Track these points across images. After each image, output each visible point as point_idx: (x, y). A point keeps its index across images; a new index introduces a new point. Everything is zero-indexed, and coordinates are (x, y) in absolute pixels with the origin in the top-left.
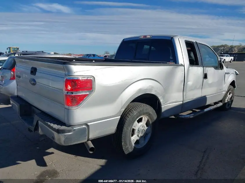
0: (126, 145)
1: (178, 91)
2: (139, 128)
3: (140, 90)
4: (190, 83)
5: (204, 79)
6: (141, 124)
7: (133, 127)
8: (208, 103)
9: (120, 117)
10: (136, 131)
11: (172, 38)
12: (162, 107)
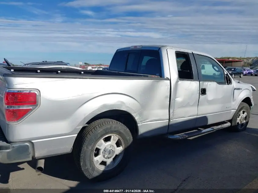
0: (86, 165)
1: (162, 108)
2: (105, 148)
3: (105, 106)
4: (179, 99)
5: (201, 96)
6: (109, 143)
7: (97, 146)
8: (210, 122)
9: (77, 135)
10: (101, 152)
11: (160, 49)
12: (138, 125)
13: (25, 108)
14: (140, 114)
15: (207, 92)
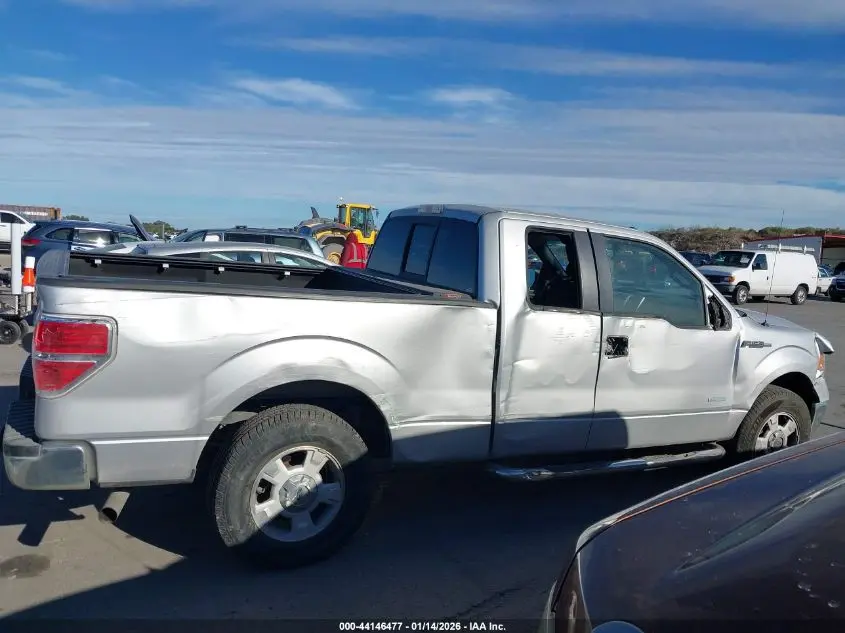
0: (229, 522)
1: (470, 382)
2: (288, 481)
4: (526, 365)
5: (605, 358)
6: (298, 470)
7: (263, 475)
9: (207, 438)
10: (276, 491)
11: (480, 218)
12: (391, 428)
13: (77, 359)
14: (399, 398)
15: (630, 349)
